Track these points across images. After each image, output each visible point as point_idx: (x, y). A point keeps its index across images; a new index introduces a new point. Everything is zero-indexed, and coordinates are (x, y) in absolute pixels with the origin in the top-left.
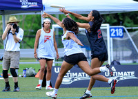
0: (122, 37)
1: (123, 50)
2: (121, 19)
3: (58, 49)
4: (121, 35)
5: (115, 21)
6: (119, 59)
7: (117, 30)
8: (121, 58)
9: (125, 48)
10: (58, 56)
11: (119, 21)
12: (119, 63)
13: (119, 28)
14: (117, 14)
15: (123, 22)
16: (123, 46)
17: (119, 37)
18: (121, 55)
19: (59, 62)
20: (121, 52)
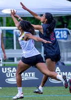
0: (66, 39)
1: (67, 52)
2: (66, 22)
3: (6, 50)
4: (65, 37)
5: (60, 23)
6: (64, 60)
7: (61, 32)
8: (65, 58)
9: (69, 50)
10: (5, 57)
11: (63, 23)
12: (63, 64)
13: (63, 30)
14: (61, 17)
15: (67, 25)
16: (67, 48)
17: (63, 38)
18: (65, 56)
19: (6, 63)
20: (65, 54)
